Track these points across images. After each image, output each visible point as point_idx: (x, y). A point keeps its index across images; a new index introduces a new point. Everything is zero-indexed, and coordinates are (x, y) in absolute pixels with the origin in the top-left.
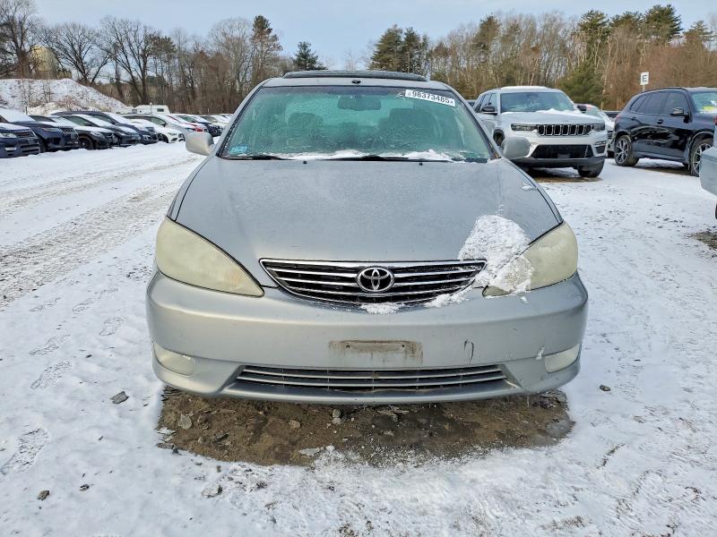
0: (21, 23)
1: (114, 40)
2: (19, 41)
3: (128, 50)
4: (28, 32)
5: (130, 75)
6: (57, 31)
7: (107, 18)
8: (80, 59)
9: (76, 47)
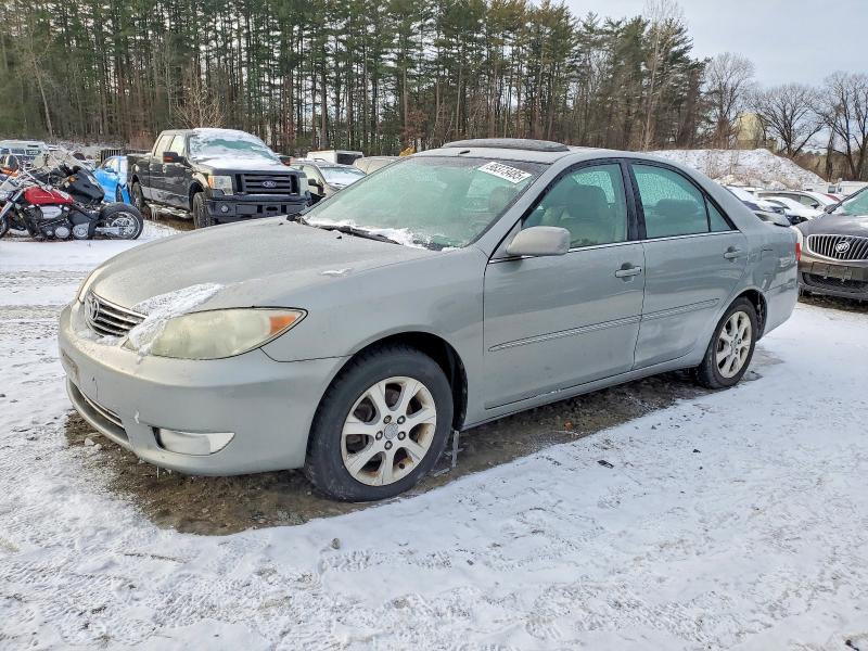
0: (733, 90)
1: (838, 101)
2: (725, 108)
3: (852, 112)
4: (738, 99)
5: (845, 144)
6: (770, 96)
7: (835, 76)
8: (788, 125)
9: (788, 113)
